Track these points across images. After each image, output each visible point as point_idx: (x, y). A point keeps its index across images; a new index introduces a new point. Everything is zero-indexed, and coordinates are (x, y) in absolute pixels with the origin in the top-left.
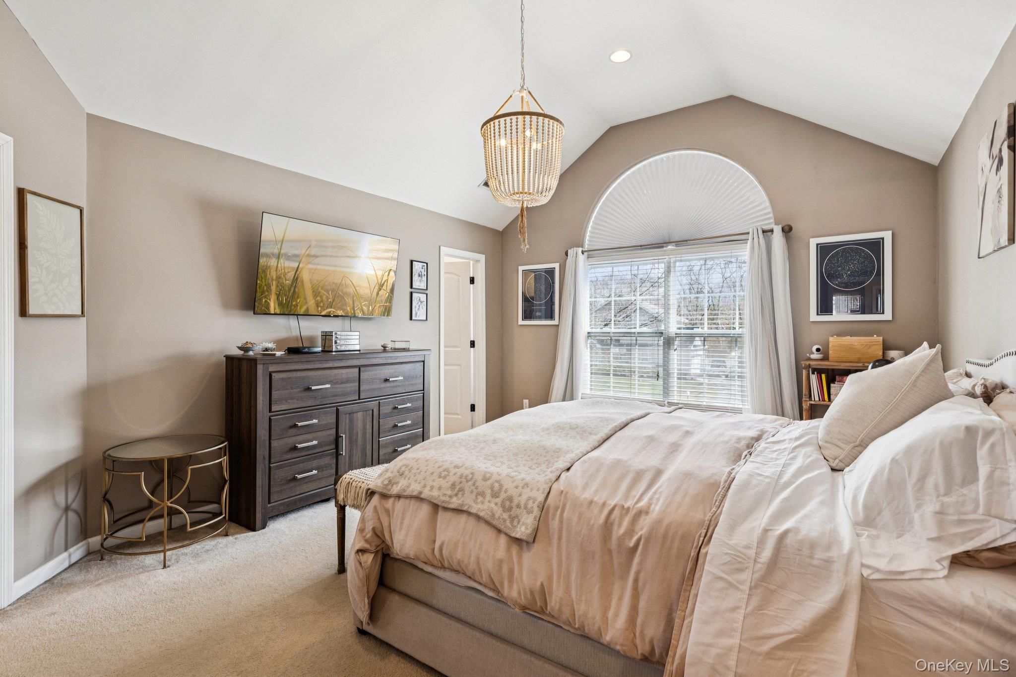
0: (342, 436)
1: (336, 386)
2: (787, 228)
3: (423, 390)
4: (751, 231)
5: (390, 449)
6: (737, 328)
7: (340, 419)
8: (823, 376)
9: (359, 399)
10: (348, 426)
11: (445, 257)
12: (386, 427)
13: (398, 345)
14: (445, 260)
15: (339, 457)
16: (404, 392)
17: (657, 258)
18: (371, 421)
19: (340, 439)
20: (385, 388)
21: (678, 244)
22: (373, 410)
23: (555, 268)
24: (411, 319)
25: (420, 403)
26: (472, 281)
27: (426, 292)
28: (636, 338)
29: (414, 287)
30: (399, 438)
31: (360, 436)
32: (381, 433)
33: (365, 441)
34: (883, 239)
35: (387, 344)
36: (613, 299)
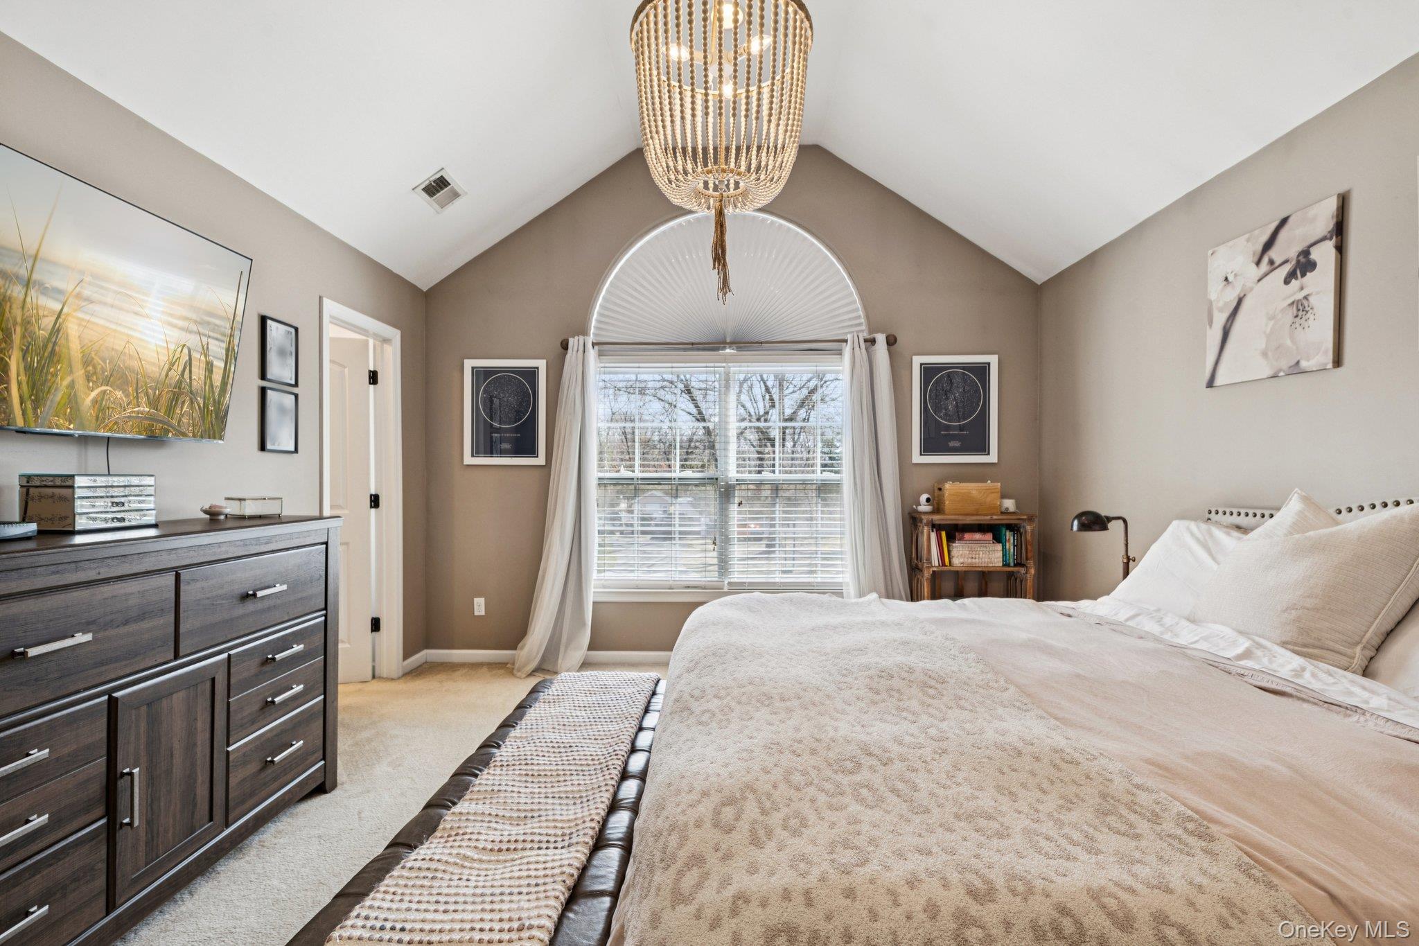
0: (131, 774)
1: (107, 633)
2: (892, 340)
3: (326, 608)
4: (849, 337)
5: (253, 767)
6: (819, 472)
7: (121, 725)
8: (944, 534)
9: (176, 657)
10: (143, 740)
11: (331, 326)
12: (245, 714)
13: (250, 509)
14: (331, 331)
15: (120, 834)
16: (286, 618)
17: (712, 365)
18: (209, 709)
19: (122, 784)
20: (242, 617)
21: (741, 347)
22: (213, 680)
23: (538, 368)
24: (263, 447)
25: (318, 639)
26: (373, 378)
27: (295, 390)
28: (677, 487)
29: (269, 376)
30: (274, 733)
31: (178, 759)
32: (232, 733)
33: (193, 764)
34: (989, 364)
35: (221, 507)
36: (637, 424)
